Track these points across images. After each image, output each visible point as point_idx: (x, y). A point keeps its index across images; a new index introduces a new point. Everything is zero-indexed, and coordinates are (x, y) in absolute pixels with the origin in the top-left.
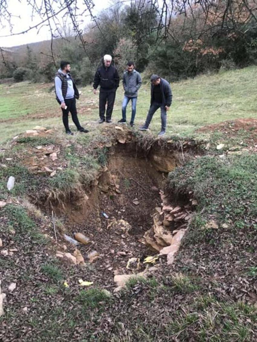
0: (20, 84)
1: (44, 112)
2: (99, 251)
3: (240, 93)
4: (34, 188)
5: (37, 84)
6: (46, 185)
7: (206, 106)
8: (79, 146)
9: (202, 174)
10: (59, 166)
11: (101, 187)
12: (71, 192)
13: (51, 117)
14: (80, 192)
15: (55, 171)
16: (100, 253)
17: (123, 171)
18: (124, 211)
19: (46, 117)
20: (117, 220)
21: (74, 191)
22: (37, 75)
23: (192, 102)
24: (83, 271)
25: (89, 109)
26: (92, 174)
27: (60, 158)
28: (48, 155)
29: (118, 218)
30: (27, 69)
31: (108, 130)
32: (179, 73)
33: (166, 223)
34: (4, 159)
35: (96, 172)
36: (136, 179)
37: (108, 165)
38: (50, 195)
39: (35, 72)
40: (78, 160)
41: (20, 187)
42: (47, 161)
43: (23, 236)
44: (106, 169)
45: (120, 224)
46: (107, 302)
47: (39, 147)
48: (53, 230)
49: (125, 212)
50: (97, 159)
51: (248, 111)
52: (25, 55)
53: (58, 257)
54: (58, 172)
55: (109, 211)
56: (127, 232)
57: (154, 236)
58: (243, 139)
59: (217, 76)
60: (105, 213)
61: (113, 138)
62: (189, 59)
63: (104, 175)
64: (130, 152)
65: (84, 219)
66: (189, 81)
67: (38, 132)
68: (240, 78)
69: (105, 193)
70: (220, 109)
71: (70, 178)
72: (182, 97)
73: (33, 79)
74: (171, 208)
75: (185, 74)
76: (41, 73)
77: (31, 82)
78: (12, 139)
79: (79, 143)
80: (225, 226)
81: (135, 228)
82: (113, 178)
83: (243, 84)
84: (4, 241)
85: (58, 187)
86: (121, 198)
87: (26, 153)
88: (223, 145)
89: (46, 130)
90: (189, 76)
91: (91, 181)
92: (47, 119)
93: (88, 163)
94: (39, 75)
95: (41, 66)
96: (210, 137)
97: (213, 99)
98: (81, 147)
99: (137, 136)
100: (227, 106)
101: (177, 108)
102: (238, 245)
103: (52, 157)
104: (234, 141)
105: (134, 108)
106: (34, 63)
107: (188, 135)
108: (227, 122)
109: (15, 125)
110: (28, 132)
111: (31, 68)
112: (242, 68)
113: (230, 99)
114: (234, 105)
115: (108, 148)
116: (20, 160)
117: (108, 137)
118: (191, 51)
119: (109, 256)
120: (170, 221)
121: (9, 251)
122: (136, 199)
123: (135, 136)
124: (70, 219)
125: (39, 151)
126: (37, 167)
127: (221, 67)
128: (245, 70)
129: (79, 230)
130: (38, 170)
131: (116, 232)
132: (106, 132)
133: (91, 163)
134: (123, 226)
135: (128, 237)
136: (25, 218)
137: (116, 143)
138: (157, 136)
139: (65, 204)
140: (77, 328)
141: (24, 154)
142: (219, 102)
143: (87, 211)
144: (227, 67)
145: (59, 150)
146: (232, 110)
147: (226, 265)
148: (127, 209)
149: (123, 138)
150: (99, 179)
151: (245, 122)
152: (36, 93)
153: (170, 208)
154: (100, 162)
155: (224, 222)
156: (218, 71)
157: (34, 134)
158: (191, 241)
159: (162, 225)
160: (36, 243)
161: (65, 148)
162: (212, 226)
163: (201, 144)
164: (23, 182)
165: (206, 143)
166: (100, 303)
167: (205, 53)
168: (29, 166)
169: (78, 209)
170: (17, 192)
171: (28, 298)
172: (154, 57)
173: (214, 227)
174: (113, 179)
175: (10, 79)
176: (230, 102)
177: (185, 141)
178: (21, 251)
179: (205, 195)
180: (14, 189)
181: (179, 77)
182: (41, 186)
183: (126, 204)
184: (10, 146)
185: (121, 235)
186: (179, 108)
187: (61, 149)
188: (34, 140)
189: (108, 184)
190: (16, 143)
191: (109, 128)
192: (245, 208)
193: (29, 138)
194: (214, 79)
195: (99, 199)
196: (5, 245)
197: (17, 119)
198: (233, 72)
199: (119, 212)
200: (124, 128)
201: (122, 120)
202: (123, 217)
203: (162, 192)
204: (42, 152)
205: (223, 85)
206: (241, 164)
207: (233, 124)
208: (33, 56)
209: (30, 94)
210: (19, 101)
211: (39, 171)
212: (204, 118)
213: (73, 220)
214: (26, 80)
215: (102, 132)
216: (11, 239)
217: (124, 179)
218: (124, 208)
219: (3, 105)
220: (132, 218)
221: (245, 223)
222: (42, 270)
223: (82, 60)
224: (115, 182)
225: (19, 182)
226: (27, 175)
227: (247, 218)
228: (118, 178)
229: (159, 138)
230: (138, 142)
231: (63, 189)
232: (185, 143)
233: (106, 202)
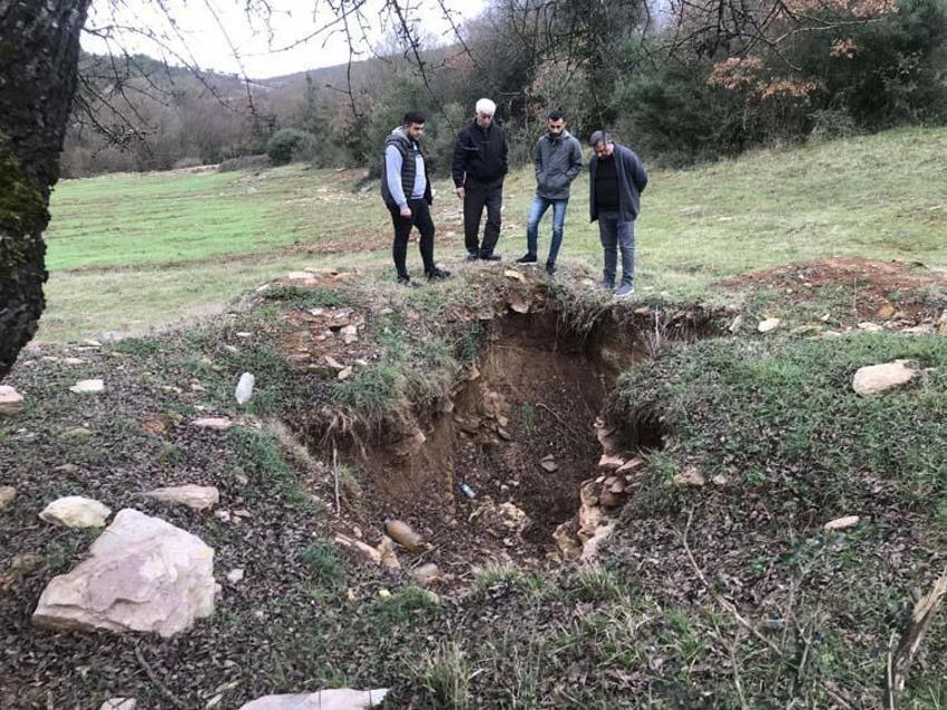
0: (282, 170)
1: (337, 239)
2: (443, 566)
3: (858, 198)
4: (297, 404)
5: (325, 170)
6: (326, 399)
7: (758, 230)
8: (412, 315)
9: (697, 376)
10: (360, 357)
11: (461, 420)
12: (384, 420)
13: (354, 251)
14: (406, 423)
15: (350, 368)
16: (446, 572)
17: (520, 385)
18: (516, 483)
19: (341, 251)
20: (496, 503)
21: (391, 418)
22: (326, 150)
23: (724, 219)
24: (391, 576)
25: (450, 234)
26: (438, 382)
27: (363, 339)
28: (335, 329)
29: (499, 498)
30: (303, 134)
31: (486, 280)
32: (695, 145)
33: (606, 498)
34: (234, 334)
35: (447, 377)
36: (551, 407)
37: (483, 365)
38: (334, 423)
39: (323, 140)
40: (406, 346)
41: (264, 399)
42: (332, 343)
43: (264, 490)
44: (476, 374)
45: (502, 512)
46: (430, 612)
47: (317, 312)
48: (332, 491)
49: (518, 487)
50: (452, 347)
51: (873, 243)
52: (301, 97)
53: (337, 543)
54: (356, 369)
55: (478, 480)
56: (518, 534)
57: (579, 533)
58: (829, 308)
59: (802, 152)
60: (468, 485)
61: (498, 300)
62: (726, 109)
63: (470, 389)
64: (541, 336)
65: (412, 491)
66: (723, 166)
67: (316, 278)
68: (863, 159)
69: (471, 435)
70: (797, 238)
71: (385, 387)
72: (697, 207)
73: (316, 158)
74: (620, 462)
75: (712, 148)
76: (338, 144)
77: (309, 166)
78: (254, 291)
79: (413, 307)
80: (720, 480)
81: (543, 527)
82: (493, 399)
83: (869, 176)
84: (223, 494)
85: (353, 405)
86: (509, 453)
87: (283, 323)
88: (778, 320)
89: (335, 274)
90: (723, 154)
91: (435, 401)
92: (343, 256)
93: (429, 354)
94: (332, 146)
95: (340, 124)
96: (743, 301)
97: (782, 212)
98: (416, 316)
99: (560, 297)
100: (815, 230)
101: (679, 233)
102: (742, 521)
103: (344, 334)
104: (806, 313)
105: (557, 227)
106: (320, 117)
107: (688, 295)
108: (793, 264)
109: (263, 267)
110: (293, 275)
111: (311, 131)
112: (874, 133)
113: (825, 214)
114: (836, 227)
115: (485, 323)
116: (268, 337)
117: (485, 296)
118: (731, 86)
119: (465, 580)
120: (618, 494)
121: (232, 515)
122: (551, 456)
123: (553, 296)
124: (378, 488)
125: (315, 320)
126: (308, 355)
127: (815, 129)
128: (879, 137)
129: (400, 514)
130: (311, 362)
131: (490, 530)
132: (480, 282)
133: (437, 354)
134: (509, 518)
135: (520, 544)
136: (271, 455)
137: (506, 312)
138: (611, 298)
139: (369, 449)
140: (362, 647)
141: (280, 325)
142: (796, 222)
143: (422, 472)
144: (829, 130)
145: (362, 320)
146: (828, 242)
147: (705, 557)
148: (524, 480)
149: (523, 299)
150: (456, 400)
151: (843, 266)
152: (322, 194)
153: (617, 461)
154: (460, 354)
155: (718, 472)
156: (804, 141)
157: (307, 282)
158: (640, 512)
159: (598, 504)
160: (291, 509)
161: (377, 316)
162: (690, 479)
163: (719, 317)
164: (273, 387)
165: (731, 315)
166: (416, 611)
167: (770, 91)
168: (291, 353)
169: (399, 464)
170: (259, 407)
171: (265, 599)
172: (630, 103)
173: (694, 482)
174: (492, 402)
175: (261, 156)
176: (825, 222)
177: (680, 309)
178: (257, 518)
179: (690, 418)
180: (252, 403)
181: (694, 154)
182: (314, 400)
183: (523, 467)
184: (250, 305)
185: (502, 538)
186: (685, 233)
187: (367, 318)
188: (306, 295)
189: (480, 413)
190: (262, 299)
191: (489, 275)
192: (772, 441)
193: (294, 289)
194: (789, 161)
195: (455, 449)
196: (224, 502)
197: (269, 253)
198: (846, 144)
199: (504, 487)
200: (526, 276)
201: (526, 256)
202: (512, 499)
203: (601, 422)
204: (324, 321)
205: (815, 177)
206: (793, 354)
207: (809, 271)
208: (321, 100)
209: (305, 196)
210: (276, 212)
211: (312, 366)
212: (748, 260)
213: (386, 489)
214: (297, 160)
215: (471, 282)
216: (237, 494)
217: (521, 405)
218: (517, 476)
219: (238, 220)
220: (536, 503)
221: (767, 474)
222: (299, 559)
223: (441, 110)
224: (497, 411)
225: (263, 388)
226: (284, 373)
227: (773, 463)
228: (506, 400)
229: (614, 302)
230: (560, 312)
231: (365, 410)
232: (680, 314)
233: (471, 457)
